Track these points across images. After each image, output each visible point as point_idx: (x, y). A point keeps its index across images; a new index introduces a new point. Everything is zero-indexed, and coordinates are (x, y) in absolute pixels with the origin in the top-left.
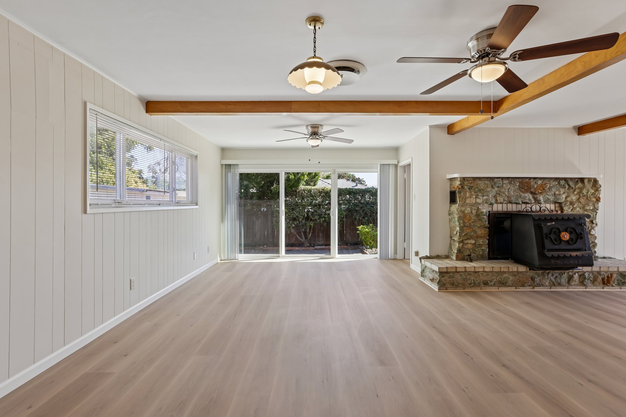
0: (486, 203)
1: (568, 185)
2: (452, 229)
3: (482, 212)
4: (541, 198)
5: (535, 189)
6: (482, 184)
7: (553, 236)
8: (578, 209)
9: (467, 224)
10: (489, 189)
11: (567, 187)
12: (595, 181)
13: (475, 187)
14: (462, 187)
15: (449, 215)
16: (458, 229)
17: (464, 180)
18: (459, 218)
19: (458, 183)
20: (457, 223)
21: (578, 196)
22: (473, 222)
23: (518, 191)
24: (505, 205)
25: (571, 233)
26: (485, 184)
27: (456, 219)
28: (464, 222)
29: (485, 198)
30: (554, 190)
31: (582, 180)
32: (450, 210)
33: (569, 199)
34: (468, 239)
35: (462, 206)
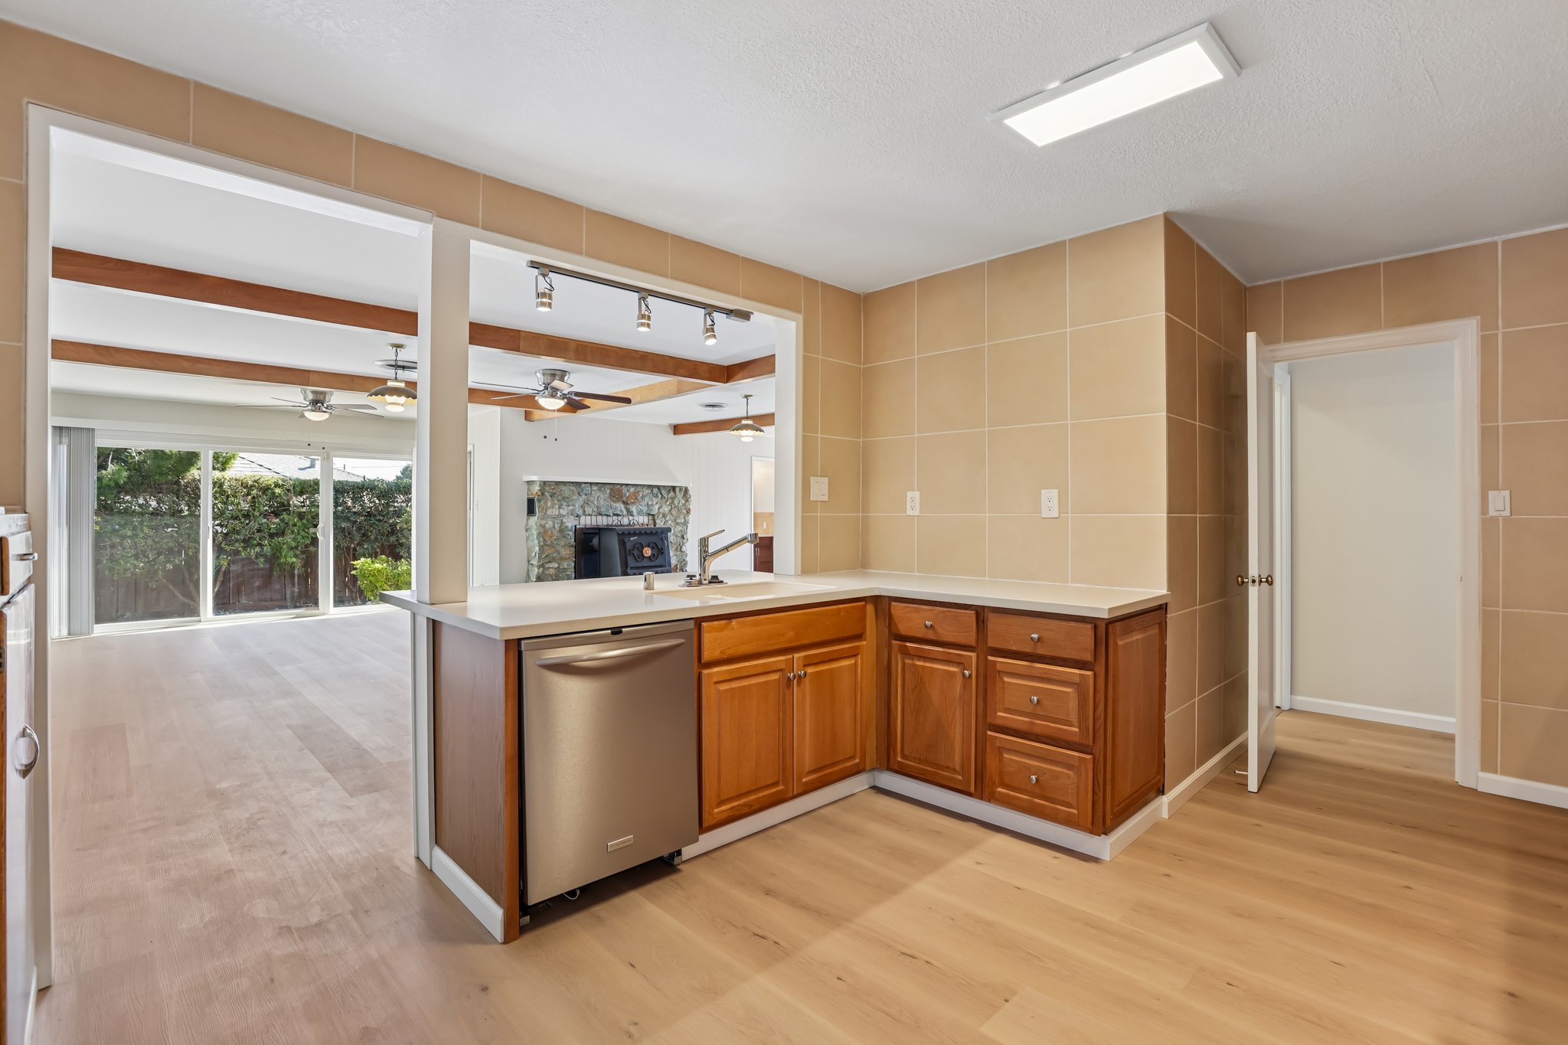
0: (572, 515)
1: (661, 494)
2: (529, 551)
3: (567, 527)
4: (634, 509)
5: (628, 498)
6: (566, 491)
7: (636, 552)
8: (670, 522)
9: (549, 543)
10: (575, 497)
11: (660, 496)
12: (686, 490)
13: (558, 493)
14: (543, 494)
15: (526, 531)
16: (537, 549)
17: (544, 484)
18: (539, 534)
19: (536, 488)
20: (536, 542)
21: (670, 507)
22: (555, 539)
23: (609, 500)
24: (594, 518)
25: (652, 548)
26: (570, 490)
27: (535, 536)
28: (545, 540)
29: (571, 508)
30: (647, 499)
31: (674, 488)
32: (527, 525)
33: (661, 510)
34: (549, 562)
35: (542, 519)
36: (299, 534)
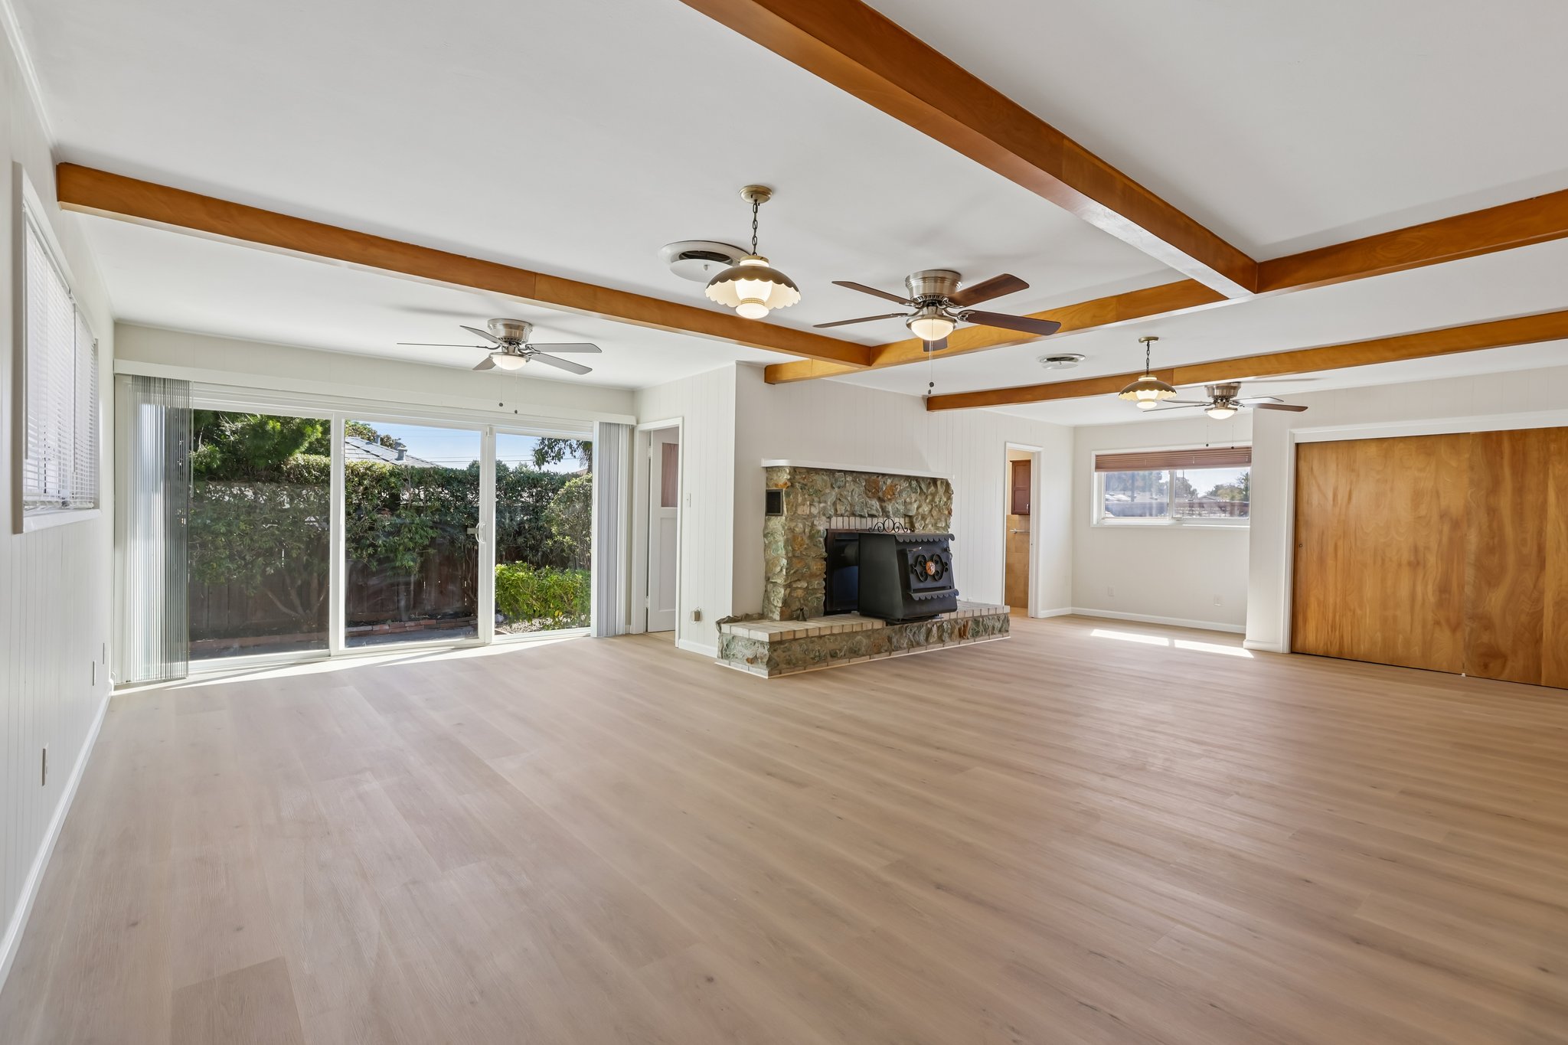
0: (824, 515)
1: (920, 488)
2: (769, 564)
3: (819, 531)
4: (890, 508)
5: (884, 493)
6: (819, 481)
7: (919, 569)
8: (930, 526)
9: (798, 553)
10: (828, 491)
11: (919, 491)
12: (947, 485)
13: (809, 484)
14: (792, 485)
15: (765, 536)
16: (784, 562)
17: (795, 470)
18: (787, 542)
19: (785, 477)
20: (782, 552)
21: (930, 506)
22: (806, 549)
23: (864, 495)
24: (846, 519)
25: (936, 563)
26: (823, 479)
27: (781, 544)
28: (794, 550)
29: (822, 505)
30: (904, 495)
31: (934, 481)
32: (766, 527)
33: (920, 510)
34: (799, 580)
35: (791, 520)
36: (417, 533)
